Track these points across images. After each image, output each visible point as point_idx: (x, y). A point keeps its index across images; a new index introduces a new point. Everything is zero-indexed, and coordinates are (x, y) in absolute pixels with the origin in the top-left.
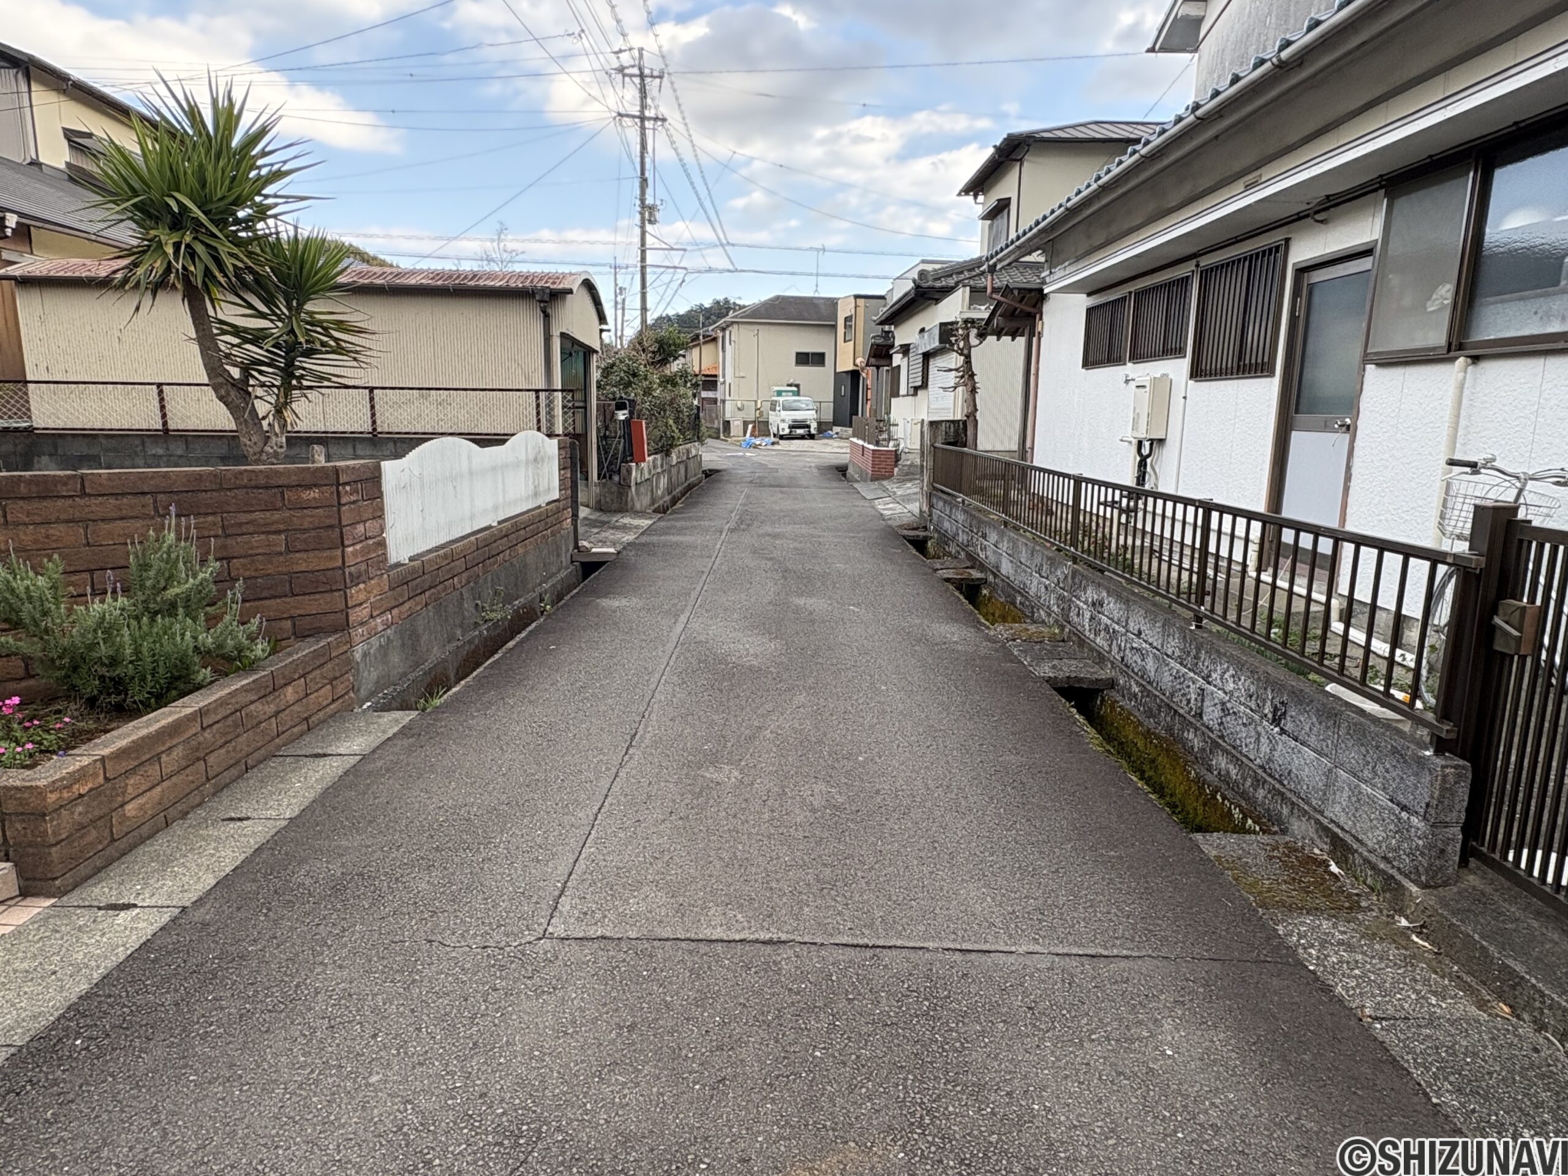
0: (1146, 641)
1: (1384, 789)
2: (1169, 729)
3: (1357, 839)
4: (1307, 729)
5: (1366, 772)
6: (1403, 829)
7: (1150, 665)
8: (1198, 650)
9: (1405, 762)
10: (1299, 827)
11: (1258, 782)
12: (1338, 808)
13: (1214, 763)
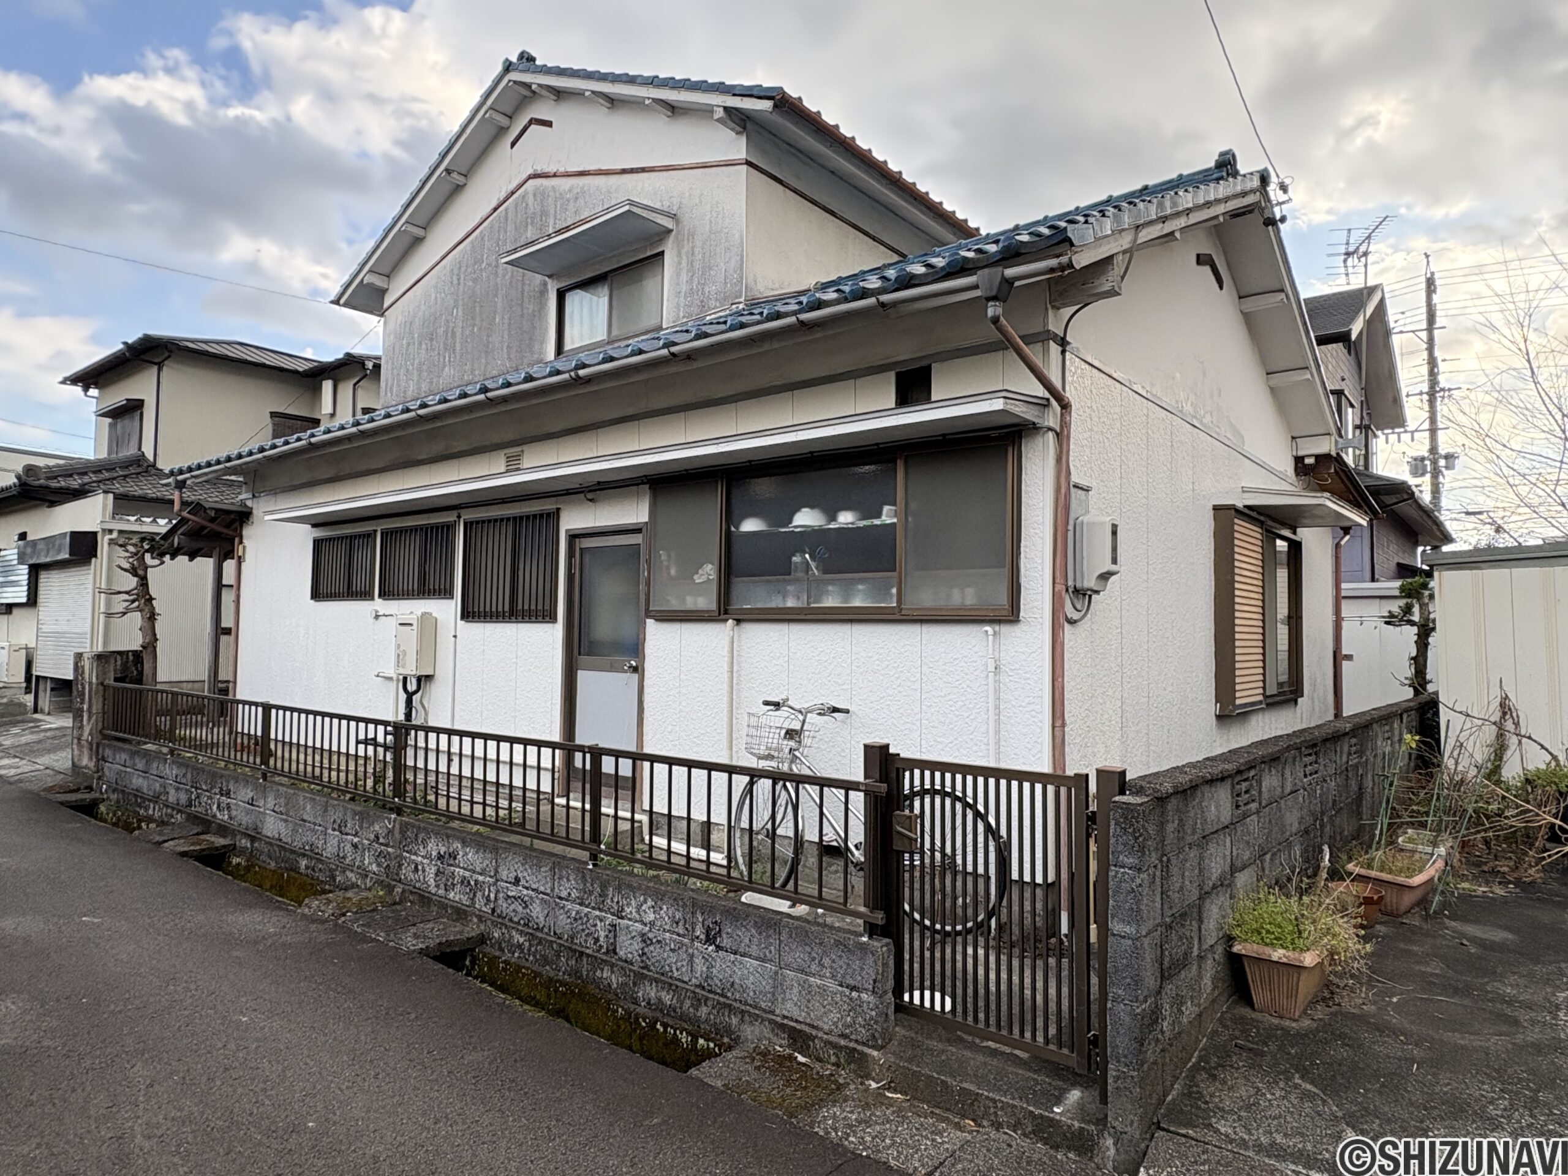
0: (527, 888)
1: (833, 977)
2: (576, 973)
3: (813, 1027)
4: (747, 941)
5: (813, 967)
6: (855, 1007)
7: (537, 912)
8: (604, 887)
9: (849, 951)
10: (752, 1032)
11: (698, 1002)
12: (789, 1005)
13: (640, 994)
